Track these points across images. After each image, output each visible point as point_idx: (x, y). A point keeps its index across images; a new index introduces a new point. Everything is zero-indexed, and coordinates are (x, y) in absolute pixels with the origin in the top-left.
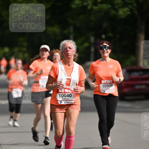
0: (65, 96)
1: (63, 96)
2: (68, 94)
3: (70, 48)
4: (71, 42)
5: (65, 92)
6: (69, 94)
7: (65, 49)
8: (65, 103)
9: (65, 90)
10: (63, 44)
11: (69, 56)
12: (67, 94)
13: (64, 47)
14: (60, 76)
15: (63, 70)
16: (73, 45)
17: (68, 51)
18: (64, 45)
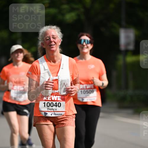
0: (52, 106)
1: (48, 105)
2: (56, 103)
5: (52, 100)
6: (58, 102)
8: (51, 115)
9: (52, 96)
12: (54, 103)
14: (42, 77)
15: (46, 69)
17: (51, 42)
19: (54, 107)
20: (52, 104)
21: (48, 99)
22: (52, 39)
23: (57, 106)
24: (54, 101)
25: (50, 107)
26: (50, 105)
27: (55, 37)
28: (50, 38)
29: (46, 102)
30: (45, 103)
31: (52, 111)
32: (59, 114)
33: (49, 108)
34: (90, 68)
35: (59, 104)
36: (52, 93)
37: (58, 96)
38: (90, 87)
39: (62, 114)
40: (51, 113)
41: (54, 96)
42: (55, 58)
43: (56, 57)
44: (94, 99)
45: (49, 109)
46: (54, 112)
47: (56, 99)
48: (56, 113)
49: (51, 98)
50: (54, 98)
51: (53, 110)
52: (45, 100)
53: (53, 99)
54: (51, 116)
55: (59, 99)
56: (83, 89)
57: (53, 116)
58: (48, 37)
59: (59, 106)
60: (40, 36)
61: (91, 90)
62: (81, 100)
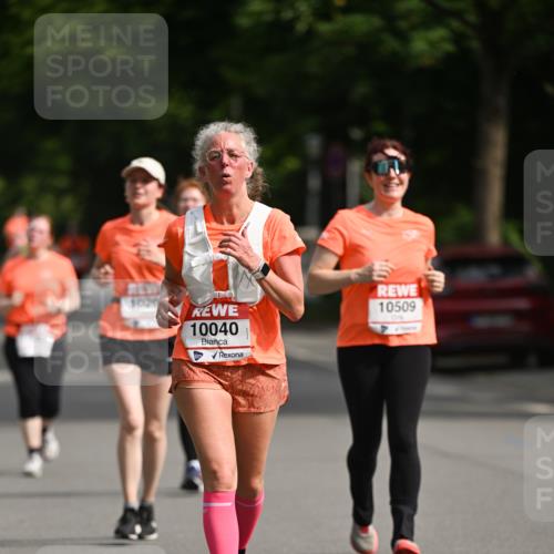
3: (231, 154)
4: (236, 132)
7: (213, 159)
10: (207, 137)
11: (228, 187)
13: (209, 148)
16: (244, 145)
18: (212, 142)
19: (220, 336)
20: (213, 327)
21: (204, 315)
22: (226, 159)
23: (229, 333)
24: (219, 317)
25: (210, 337)
26: (209, 329)
27: (236, 152)
28: (220, 156)
29: (198, 323)
30: (194, 326)
31: (216, 346)
32: (235, 355)
33: (206, 337)
34: (410, 239)
35: (234, 326)
36: (215, 299)
37: (231, 307)
38: (406, 294)
39: (242, 355)
40: (212, 353)
41: (220, 306)
42: (235, 211)
43: (238, 206)
44: (415, 328)
45: (207, 341)
46: (220, 348)
47: (223, 314)
48: (226, 351)
49: (211, 312)
50: (219, 310)
51: (218, 343)
52: (196, 318)
53: (215, 313)
54: (213, 361)
55: (231, 314)
56: (388, 298)
57: (219, 359)
58: (216, 152)
59: (234, 330)
60: (198, 148)
61: (409, 301)
62: (378, 328)
